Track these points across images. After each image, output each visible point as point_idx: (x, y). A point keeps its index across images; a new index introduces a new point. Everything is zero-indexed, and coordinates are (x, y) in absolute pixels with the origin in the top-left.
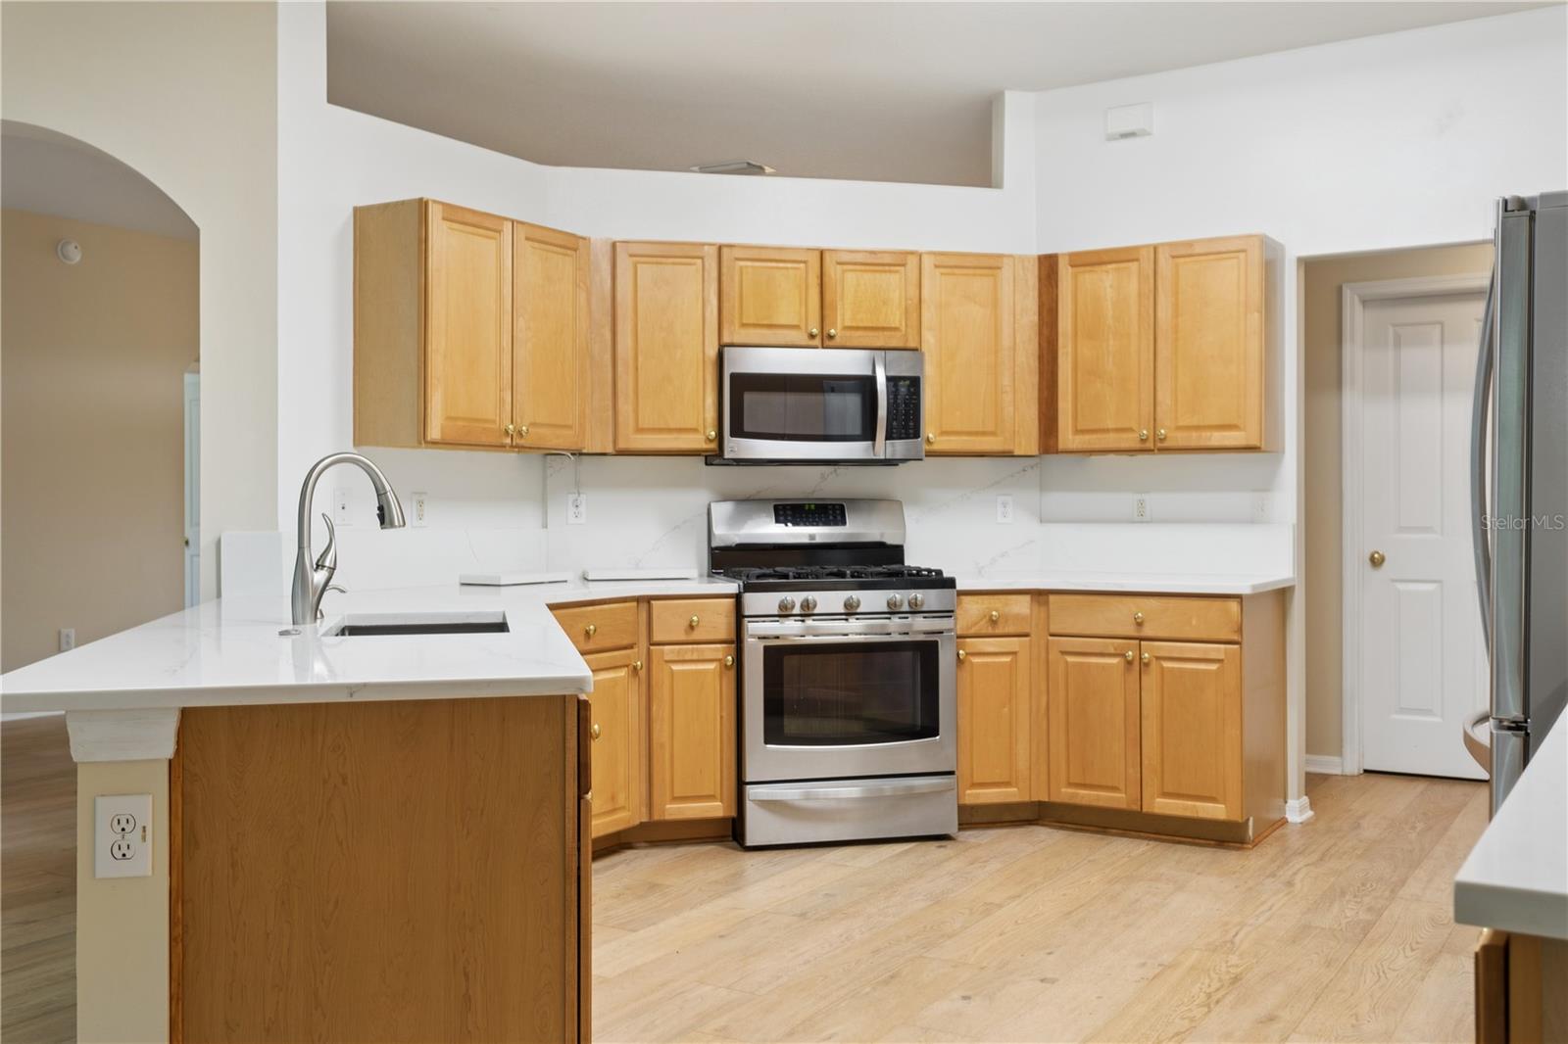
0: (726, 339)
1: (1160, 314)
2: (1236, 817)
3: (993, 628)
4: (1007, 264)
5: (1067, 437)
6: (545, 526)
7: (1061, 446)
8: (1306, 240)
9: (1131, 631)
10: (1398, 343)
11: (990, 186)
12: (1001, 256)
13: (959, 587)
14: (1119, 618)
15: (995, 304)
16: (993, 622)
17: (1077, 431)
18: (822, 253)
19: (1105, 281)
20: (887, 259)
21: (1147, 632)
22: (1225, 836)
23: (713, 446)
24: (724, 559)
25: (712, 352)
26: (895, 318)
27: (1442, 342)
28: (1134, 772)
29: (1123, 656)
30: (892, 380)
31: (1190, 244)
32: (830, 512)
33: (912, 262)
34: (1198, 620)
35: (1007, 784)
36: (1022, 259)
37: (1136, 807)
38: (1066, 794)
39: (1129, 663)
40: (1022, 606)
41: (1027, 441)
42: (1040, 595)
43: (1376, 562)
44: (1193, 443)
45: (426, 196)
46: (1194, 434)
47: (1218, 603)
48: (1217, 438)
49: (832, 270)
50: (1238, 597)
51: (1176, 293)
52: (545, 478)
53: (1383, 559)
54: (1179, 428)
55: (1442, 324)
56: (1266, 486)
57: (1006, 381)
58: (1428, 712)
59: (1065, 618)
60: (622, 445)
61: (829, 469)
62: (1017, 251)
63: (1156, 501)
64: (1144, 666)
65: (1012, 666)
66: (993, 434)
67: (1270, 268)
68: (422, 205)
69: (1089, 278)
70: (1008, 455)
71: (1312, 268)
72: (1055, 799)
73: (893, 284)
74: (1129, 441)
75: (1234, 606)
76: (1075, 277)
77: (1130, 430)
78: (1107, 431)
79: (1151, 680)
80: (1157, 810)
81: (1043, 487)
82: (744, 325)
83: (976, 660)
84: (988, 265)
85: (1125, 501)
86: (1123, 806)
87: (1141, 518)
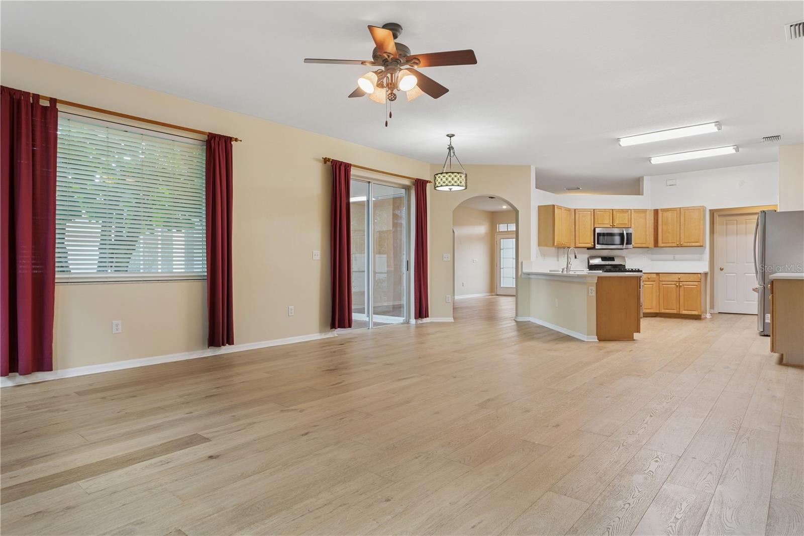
0: (595, 227)
1: (681, 221)
2: (700, 314)
3: (649, 280)
4: (648, 211)
5: (660, 244)
6: (558, 261)
7: (659, 245)
8: (711, 206)
9: (678, 280)
10: (726, 224)
11: (639, 195)
12: (646, 210)
13: (643, 272)
14: (676, 278)
15: (646, 219)
16: (648, 278)
17: (663, 243)
18: (613, 210)
19: (669, 214)
20: (625, 211)
21: (681, 280)
22: (697, 318)
23: (593, 246)
24: (592, 267)
25: (593, 229)
26: (626, 222)
27: (737, 224)
28: (678, 306)
29: (676, 285)
30: (627, 234)
31: (688, 207)
32: (612, 259)
33: (630, 211)
34: (692, 278)
35: (651, 309)
36: (651, 210)
37: (678, 313)
38: (663, 311)
39: (677, 286)
40: (654, 276)
41: (651, 244)
42: (658, 274)
43: (722, 269)
44: (688, 245)
45: (554, 204)
46: (689, 244)
47: (696, 275)
48: (694, 244)
49: (615, 213)
50: (700, 273)
51: (685, 217)
52: (558, 252)
53: (723, 269)
54: (685, 242)
55: (737, 220)
56: (702, 253)
57: (648, 233)
58: (734, 300)
59: (662, 278)
60: (577, 246)
61: (610, 250)
62: (650, 208)
63: (677, 256)
64: (680, 286)
65: (652, 287)
66: (645, 243)
67: (704, 211)
68: (554, 206)
69: (665, 214)
70: (648, 248)
71: (710, 211)
72: (661, 312)
73: (626, 216)
74: (675, 245)
75: (699, 275)
76: (662, 214)
77: (675, 243)
78: (669, 243)
79: (682, 289)
80: (683, 313)
81: (652, 254)
82: (599, 224)
83: (646, 286)
84: (644, 211)
85: (671, 257)
86: (675, 312)
87: (674, 260)
